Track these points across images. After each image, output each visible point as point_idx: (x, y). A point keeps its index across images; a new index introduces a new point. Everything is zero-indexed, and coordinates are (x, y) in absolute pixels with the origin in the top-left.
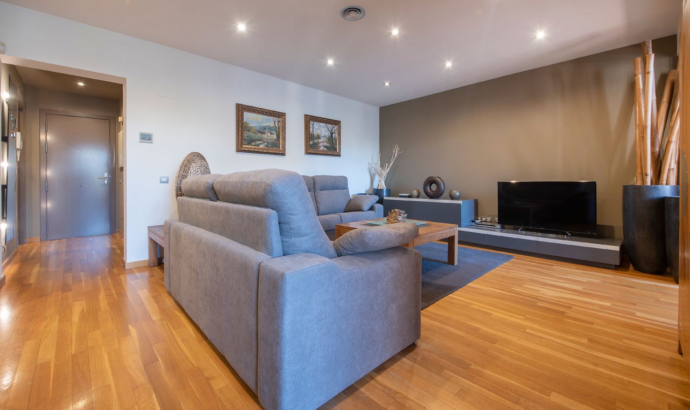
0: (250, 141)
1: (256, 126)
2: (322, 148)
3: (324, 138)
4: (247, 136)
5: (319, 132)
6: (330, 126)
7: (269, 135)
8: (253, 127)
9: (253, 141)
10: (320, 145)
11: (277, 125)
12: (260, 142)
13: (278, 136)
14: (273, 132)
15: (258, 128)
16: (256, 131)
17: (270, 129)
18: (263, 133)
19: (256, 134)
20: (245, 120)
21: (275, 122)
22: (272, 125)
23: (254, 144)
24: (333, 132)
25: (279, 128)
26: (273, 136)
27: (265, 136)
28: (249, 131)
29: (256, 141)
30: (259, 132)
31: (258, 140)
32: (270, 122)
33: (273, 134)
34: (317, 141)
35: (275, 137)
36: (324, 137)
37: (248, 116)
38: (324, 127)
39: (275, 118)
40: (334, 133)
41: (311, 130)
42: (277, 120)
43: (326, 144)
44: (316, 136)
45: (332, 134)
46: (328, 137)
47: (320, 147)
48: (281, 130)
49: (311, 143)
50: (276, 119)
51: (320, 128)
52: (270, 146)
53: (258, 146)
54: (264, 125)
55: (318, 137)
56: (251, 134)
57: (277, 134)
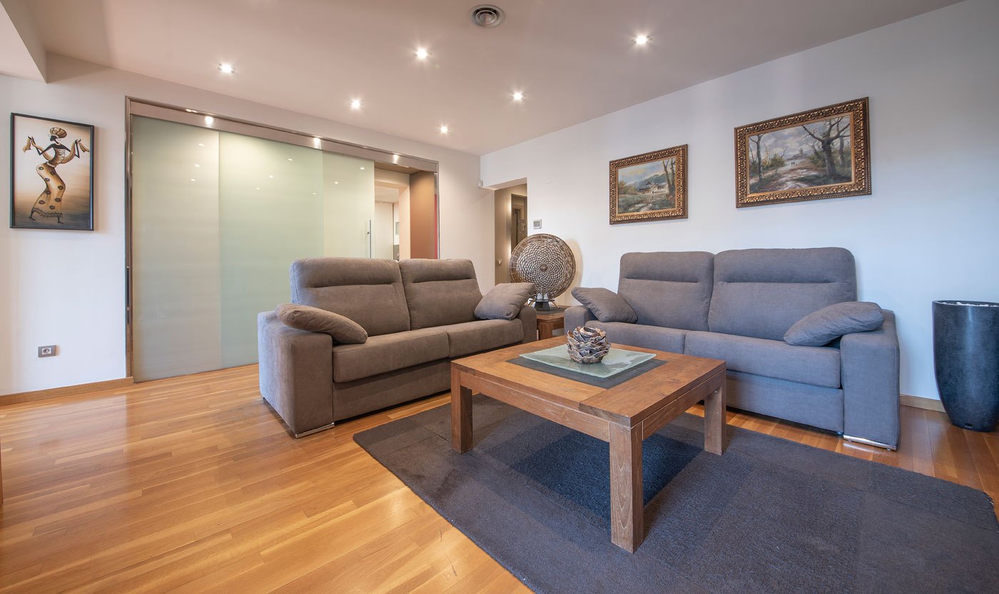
0: (627, 206)
1: (635, 184)
2: (790, 184)
3: (797, 162)
4: (623, 201)
5: (778, 151)
6: (819, 126)
7: (656, 190)
8: (630, 186)
9: (630, 205)
10: (784, 179)
11: (669, 171)
12: (640, 205)
13: (672, 188)
14: (664, 184)
15: (637, 186)
16: (636, 190)
17: (658, 181)
18: (647, 190)
19: (636, 194)
20: (620, 179)
21: (665, 167)
22: (661, 172)
23: (632, 209)
24: (833, 134)
25: (674, 174)
26: (662, 190)
27: (650, 194)
28: (625, 193)
29: (635, 204)
30: (641, 190)
31: (638, 203)
32: (656, 169)
33: (663, 187)
34: (770, 173)
35: (666, 190)
36: (796, 157)
37: (623, 173)
38: (799, 134)
39: (666, 161)
40: (837, 137)
41: (752, 154)
42: (670, 163)
43: (804, 173)
44: (769, 162)
45: (827, 143)
46: (811, 153)
47: (782, 184)
48: (675, 176)
49: (752, 181)
50: (668, 161)
51: (779, 142)
52: (657, 207)
53: (638, 211)
54: (648, 177)
55: (777, 163)
56: (628, 196)
57: (669, 186)
